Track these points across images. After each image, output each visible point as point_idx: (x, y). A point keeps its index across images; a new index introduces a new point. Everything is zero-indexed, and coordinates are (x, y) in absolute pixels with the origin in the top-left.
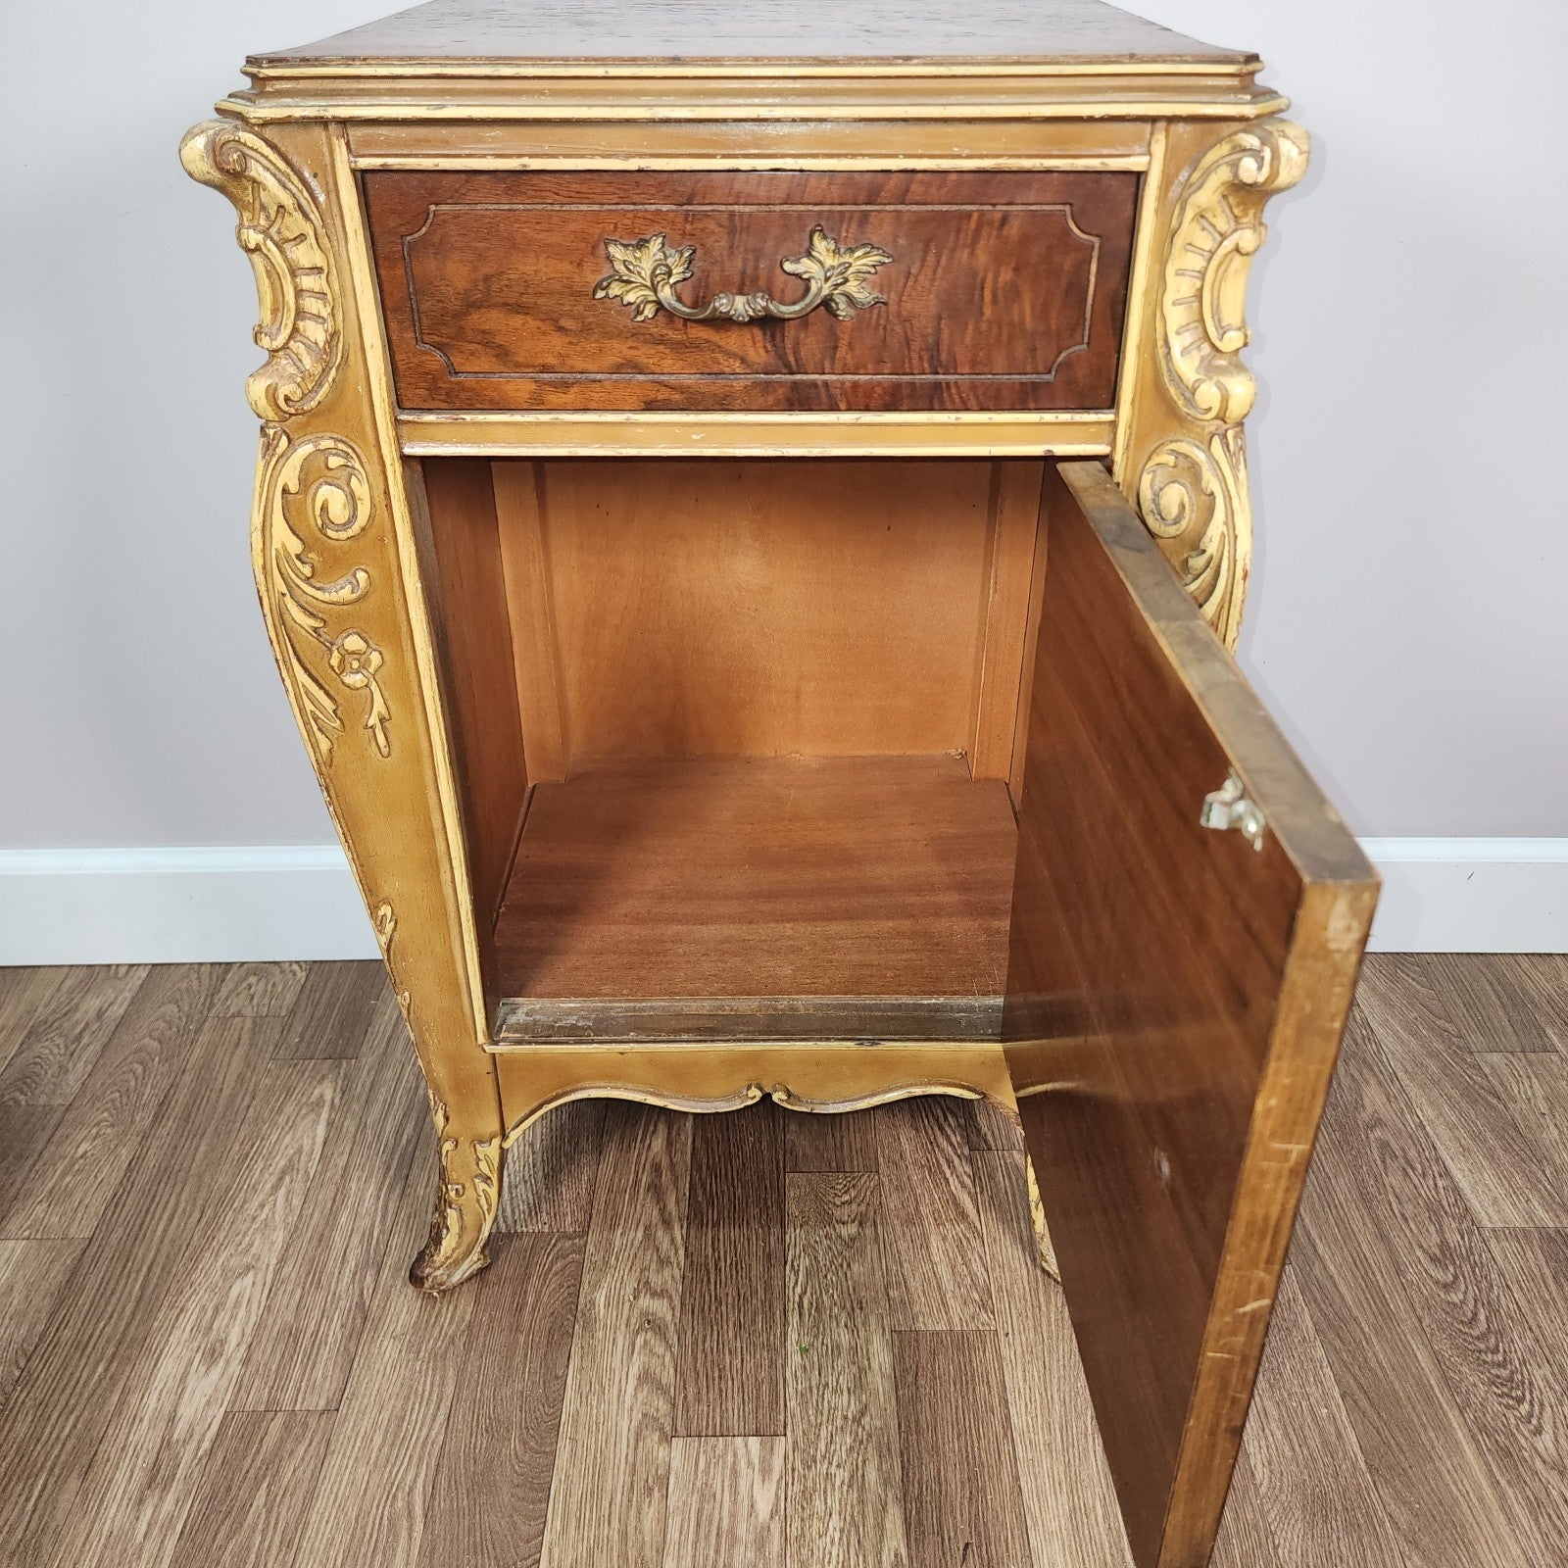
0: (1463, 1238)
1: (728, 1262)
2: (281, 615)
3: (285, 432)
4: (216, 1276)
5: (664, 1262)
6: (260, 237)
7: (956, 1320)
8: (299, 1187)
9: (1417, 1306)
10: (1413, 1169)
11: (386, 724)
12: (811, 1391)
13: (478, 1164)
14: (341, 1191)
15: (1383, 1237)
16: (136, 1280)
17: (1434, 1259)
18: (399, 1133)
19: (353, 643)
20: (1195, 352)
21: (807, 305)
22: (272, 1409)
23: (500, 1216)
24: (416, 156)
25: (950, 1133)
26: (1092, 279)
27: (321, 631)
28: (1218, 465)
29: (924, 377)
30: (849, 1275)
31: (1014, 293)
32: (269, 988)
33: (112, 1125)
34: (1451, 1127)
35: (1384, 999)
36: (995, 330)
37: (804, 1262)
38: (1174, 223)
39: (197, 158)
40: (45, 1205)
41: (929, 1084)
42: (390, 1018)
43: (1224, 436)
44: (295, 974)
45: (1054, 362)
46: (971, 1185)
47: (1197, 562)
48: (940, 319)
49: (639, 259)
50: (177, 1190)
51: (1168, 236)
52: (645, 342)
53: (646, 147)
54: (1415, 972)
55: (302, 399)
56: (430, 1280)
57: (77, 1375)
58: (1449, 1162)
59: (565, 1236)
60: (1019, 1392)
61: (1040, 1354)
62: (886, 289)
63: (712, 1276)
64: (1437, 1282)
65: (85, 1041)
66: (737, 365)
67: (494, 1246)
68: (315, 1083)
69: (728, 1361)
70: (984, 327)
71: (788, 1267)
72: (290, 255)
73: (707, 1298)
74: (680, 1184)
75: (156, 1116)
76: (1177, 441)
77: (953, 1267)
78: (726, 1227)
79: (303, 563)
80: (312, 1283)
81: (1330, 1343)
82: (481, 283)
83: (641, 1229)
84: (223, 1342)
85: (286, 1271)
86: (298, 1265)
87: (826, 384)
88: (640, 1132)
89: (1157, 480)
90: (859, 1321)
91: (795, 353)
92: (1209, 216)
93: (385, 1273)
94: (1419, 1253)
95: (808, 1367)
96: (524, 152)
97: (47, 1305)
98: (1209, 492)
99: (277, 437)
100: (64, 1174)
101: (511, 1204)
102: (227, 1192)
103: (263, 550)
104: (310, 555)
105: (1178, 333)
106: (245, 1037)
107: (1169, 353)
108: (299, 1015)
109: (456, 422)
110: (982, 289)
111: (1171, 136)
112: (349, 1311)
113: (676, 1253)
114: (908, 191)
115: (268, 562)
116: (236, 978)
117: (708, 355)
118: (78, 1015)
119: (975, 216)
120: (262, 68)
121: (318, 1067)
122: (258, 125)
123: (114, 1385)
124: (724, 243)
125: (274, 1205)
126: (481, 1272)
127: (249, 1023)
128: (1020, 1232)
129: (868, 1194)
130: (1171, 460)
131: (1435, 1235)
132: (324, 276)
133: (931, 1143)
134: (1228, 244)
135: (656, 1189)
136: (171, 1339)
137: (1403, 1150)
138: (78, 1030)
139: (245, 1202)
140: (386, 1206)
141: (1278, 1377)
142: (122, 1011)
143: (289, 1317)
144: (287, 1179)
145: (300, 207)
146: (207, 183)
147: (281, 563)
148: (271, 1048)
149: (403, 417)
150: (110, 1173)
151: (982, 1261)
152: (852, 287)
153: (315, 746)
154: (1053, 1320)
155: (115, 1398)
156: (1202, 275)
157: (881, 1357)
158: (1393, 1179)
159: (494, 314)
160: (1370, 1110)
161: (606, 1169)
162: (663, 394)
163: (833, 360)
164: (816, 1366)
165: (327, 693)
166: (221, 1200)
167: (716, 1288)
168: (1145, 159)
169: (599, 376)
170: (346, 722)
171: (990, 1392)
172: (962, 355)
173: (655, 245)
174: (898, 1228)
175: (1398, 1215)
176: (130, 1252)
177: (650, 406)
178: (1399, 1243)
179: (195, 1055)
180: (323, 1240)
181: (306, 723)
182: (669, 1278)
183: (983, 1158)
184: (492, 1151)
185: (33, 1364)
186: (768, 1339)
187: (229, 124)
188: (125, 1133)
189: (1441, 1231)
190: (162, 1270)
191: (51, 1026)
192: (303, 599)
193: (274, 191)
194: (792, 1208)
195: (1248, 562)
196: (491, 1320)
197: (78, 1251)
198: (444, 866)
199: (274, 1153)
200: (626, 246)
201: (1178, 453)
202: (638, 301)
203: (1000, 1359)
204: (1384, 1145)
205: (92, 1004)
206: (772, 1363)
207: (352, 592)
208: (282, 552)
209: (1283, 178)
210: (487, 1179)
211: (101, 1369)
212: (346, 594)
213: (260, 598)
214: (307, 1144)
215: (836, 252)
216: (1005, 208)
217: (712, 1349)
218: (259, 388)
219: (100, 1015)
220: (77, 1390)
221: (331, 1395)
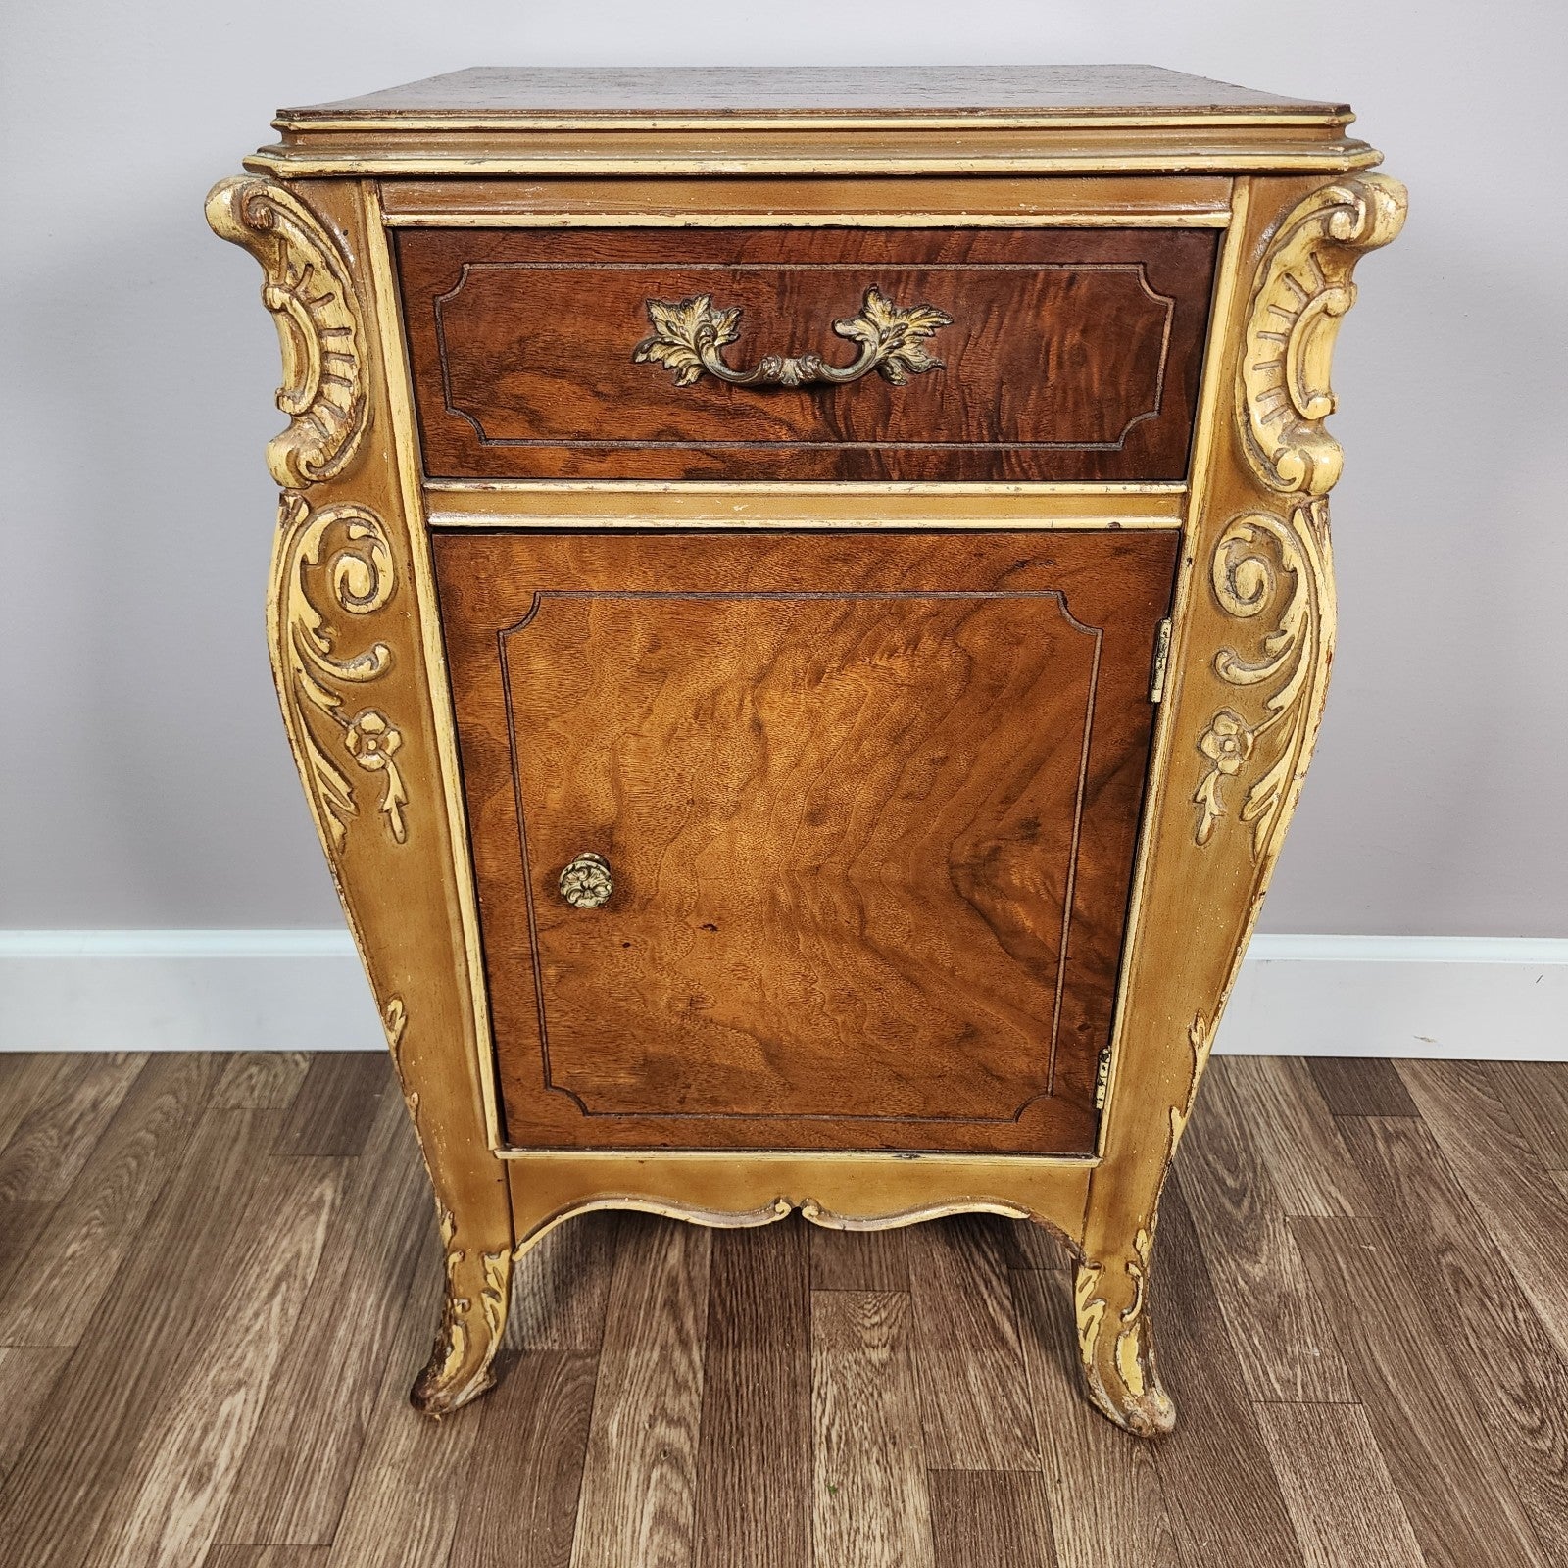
0: (1548, 1378)
1: (750, 1387)
2: (296, 693)
3: (305, 500)
4: (205, 1393)
5: (681, 1386)
6: (287, 296)
7: (998, 1459)
8: (296, 1296)
9: (1501, 1453)
10: (1490, 1299)
11: (403, 808)
12: (841, 1536)
13: (486, 1278)
14: (340, 1300)
15: (1462, 1376)
16: (122, 1393)
17: (1517, 1401)
18: (402, 1238)
19: (371, 722)
20: (1277, 420)
21: (860, 369)
22: (260, 1542)
23: (507, 1332)
24: (451, 212)
25: (987, 1250)
26: (1166, 343)
27: (337, 710)
28: (1301, 540)
29: (982, 445)
30: (880, 1405)
31: (1081, 357)
32: (271, 1079)
33: (102, 1224)
34: (1528, 1252)
35: (1447, 1109)
36: (1060, 394)
37: (832, 1390)
38: (1257, 282)
39: (223, 214)
40: (30, 1310)
41: (973, 1201)
42: (395, 1113)
43: (1308, 509)
44: (297, 1064)
45: (1123, 430)
46: (1010, 1307)
47: (1277, 644)
48: (1002, 383)
49: (683, 320)
50: (168, 1296)
51: (1249, 298)
52: (688, 407)
53: (694, 202)
54: (1480, 1081)
55: (324, 466)
56: (433, 1401)
57: (56, 1498)
58: (1528, 1292)
59: (576, 1355)
60: (1068, 1543)
61: (1090, 1501)
62: (944, 353)
63: (733, 1403)
64: (1522, 1428)
65: (79, 1132)
66: (784, 434)
67: (503, 1365)
68: (315, 1182)
69: (750, 1499)
70: (1048, 393)
71: (815, 1395)
72: (317, 315)
73: (728, 1427)
74: (699, 1300)
75: (148, 1217)
76: (1255, 514)
77: (993, 1399)
78: (748, 1348)
79: (320, 637)
80: (307, 1400)
81: (1409, 1494)
82: (517, 346)
83: (657, 1348)
84: (211, 1466)
85: (280, 1387)
86: (292, 1382)
87: (877, 451)
88: (656, 1242)
89: (1232, 556)
90: (892, 1457)
91: (845, 419)
92: (1295, 275)
93: (384, 1392)
94: (1501, 1393)
95: (837, 1508)
96: (565, 208)
97: (27, 1422)
98: (1291, 567)
99: (298, 504)
100: (51, 1277)
101: (519, 1318)
102: (220, 1300)
103: (279, 624)
104: (328, 630)
105: (1258, 400)
106: (245, 1130)
107: (1248, 420)
108: (301, 1107)
109: (486, 491)
110: (1047, 352)
111: (1255, 190)
112: (346, 1434)
113: (695, 1377)
114: (969, 249)
115: (284, 635)
116: (237, 1068)
117: (753, 421)
118: (74, 1105)
119: (1041, 274)
120: (293, 120)
121: (319, 1164)
122: (288, 180)
123: (95, 1511)
124: (773, 304)
125: (269, 1315)
126: (486, 1395)
127: (248, 1116)
128: (1065, 1362)
129: (900, 1315)
130: (1248, 534)
131: (1517, 1373)
132: (351, 337)
133: (967, 1261)
134: (1316, 305)
135: (672, 1306)
136: (157, 1460)
137: (1478, 1277)
138: (71, 1122)
139: (239, 1310)
140: (387, 1319)
141: (1353, 1532)
142: (118, 1101)
143: (282, 1440)
144: (284, 1286)
145: (329, 266)
146: (231, 240)
147: (297, 637)
148: (271, 1143)
149: (430, 486)
150: (98, 1276)
151: (1024, 1393)
152: (908, 350)
153: (327, 831)
154: (1103, 1461)
155: (95, 1526)
156: (1286, 337)
157: (916, 1500)
158: (1468, 1311)
159: (528, 378)
160: (1439, 1233)
161: (620, 1282)
162: (705, 463)
163: (885, 427)
164: (846, 1507)
165: (342, 775)
166: (214, 1308)
167: (737, 1417)
168: (1227, 215)
169: (637, 444)
170: (361, 805)
171: (1036, 1543)
172: (1025, 422)
173: (700, 306)
174: (933, 1354)
175: (1476, 1351)
176: (117, 1364)
177: (691, 476)
178: (1479, 1382)
179: (192, 1150)
180: (319, 1354)
181: (319, 807)
182: (687, 1404)
183: (1022, 1277)
184: (500, 1263)
185: (11, 1485)
186: (794, 1475)
187: (256, 179)
188: (116, 1233)
189: (1523, 1371)
190: (150, 1383)
191: (45, 1116)
192: (319, 675)
193: (302, 247)
194: (819, 1330)
195: (1332, 643)
196: (496, 1447)
197: (63, 1361)
198: (459, 959)
199: (271, 1258)
200: (669, 307)
201: (1255, 526)
202: (681, 365)
203: (1046, 1504)
204: (1457, 1272)
205: (88, 1093)
206: (799, 1503)
207: (372, 669)
208: (298, 626)
209: (1378, 235)
210: (494, 1294)
211: (81, 1493)
212: (364, 670)
213: (275, 675)
214: (305, 1247)
215: (892, 313)
216: (1073, 267)
217: (733, 1486)
218: (279, 453)
219: (95, 1105)
220: (56, 1516)
221: (324, 1529)
